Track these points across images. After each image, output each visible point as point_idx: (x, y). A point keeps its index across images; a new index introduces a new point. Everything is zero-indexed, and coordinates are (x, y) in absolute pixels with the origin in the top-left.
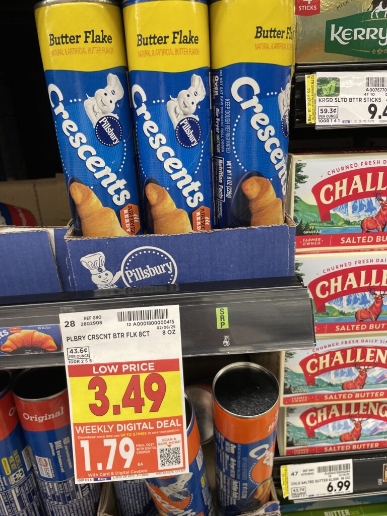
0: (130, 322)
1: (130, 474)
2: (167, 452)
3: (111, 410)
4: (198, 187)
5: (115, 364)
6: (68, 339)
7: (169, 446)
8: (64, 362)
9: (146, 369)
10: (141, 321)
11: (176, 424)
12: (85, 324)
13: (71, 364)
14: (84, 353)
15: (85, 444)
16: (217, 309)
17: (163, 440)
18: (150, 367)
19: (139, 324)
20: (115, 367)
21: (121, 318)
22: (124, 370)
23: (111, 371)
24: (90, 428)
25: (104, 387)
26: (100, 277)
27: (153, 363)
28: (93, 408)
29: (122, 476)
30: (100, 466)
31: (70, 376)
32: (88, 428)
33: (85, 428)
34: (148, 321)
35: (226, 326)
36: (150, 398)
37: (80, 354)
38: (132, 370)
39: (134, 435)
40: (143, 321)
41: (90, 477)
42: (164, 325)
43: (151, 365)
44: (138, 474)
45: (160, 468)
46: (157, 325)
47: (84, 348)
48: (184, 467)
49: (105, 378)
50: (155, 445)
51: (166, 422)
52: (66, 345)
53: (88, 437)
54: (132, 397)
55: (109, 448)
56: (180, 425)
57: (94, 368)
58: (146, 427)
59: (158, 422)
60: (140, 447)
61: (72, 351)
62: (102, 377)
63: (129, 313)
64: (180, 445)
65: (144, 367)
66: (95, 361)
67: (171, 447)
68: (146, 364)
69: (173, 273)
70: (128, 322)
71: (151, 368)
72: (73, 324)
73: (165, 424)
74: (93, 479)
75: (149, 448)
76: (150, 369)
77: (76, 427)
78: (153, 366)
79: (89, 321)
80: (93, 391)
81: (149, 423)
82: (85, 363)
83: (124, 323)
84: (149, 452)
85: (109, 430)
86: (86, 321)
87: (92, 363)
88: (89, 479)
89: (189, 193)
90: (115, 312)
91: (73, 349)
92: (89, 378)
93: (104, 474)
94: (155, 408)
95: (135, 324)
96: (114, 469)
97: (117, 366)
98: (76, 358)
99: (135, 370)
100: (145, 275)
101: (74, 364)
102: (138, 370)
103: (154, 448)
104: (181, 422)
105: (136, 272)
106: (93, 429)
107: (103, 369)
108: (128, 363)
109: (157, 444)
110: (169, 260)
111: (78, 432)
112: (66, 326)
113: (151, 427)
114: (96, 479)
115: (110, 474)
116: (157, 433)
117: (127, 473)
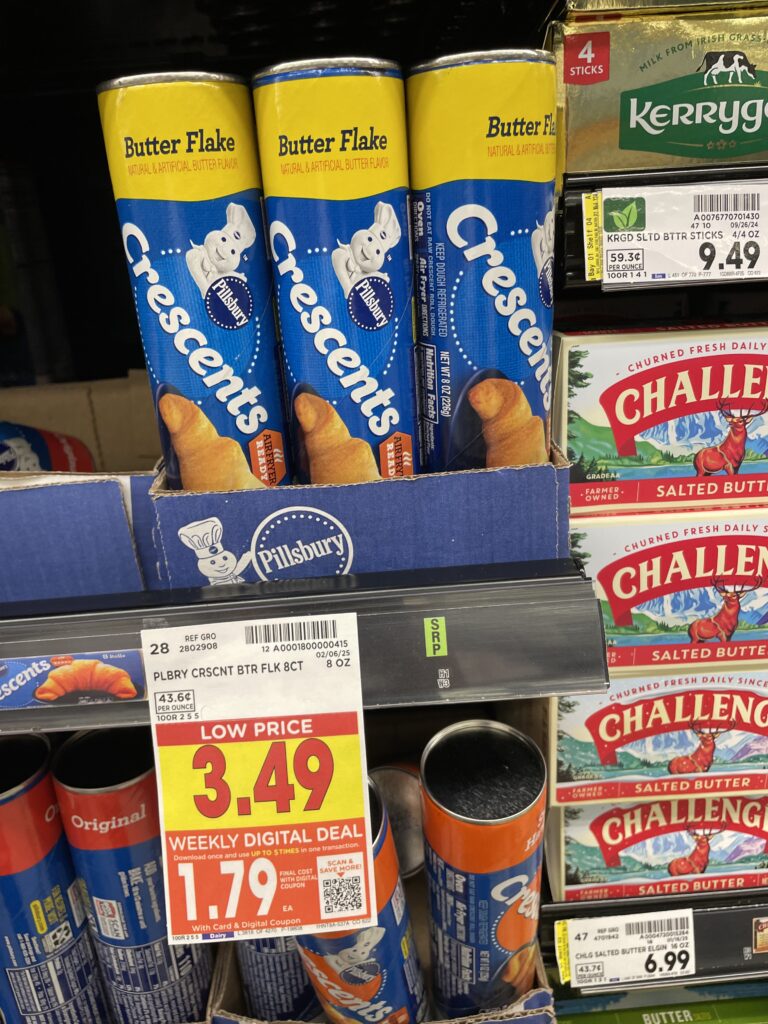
0: (268, 644)
1: (269, 926)
2: (337, 885)
3: (233, 806)
4: (390, 399)
5: (241, 722)
6: (156, 676)
7: (341, 874)
8: (149, 719)
9: (298, 731)
10: (288, 643)
11: (352, 832)
12: (187, 648)
13: (161, 722)
14: (185, 702)
15: (186, 871)
16: (425, 619)
17: (330, 863)
18: (304, 726)
19: (284, 648)
20: (241, 728)
21: (252, 638)
22: (257, 732)
23: (233, 735)
24: (196, 840)
25: (220, 763)
26: (213, 562)
27: (310, 721)
28: (201, 803)
29: (255, 931)
30: (213, 912)
31: (160, 744)
32: (192, 840)
33: (186, 841)
34: (300, 642)
35: (443, 652)
36: (305, 785)
37: (178, 703)
38: (273, 733)
39: (276, 853)
40: (291, 643)
41: (197, 932)
42: (329, 649)
43: (306, 723)
44: (283, 926)
45: (324, 916)
46: (317, 650)
47: (185, 694)
48: (368, 915)
49: (223, 747)
50: (315, 872)
51: (334, 830)
52: (153, 688)
53: (192, 857)
54: (272, 782)
55: (230, 877)
56: (360, 835)
57: (203, 728)
58: (298, 838)
59: (319, 830)
60: (287, 876)
61: (163, 699)
62: (217, 745)
63: (266, 628)
64: (360, 873)
65: (294, 727)
66: (205, 717)
67: (345, 877)
68: (296, 722)
69: (346, 554)
70: (265, 645)
71: (307, 729)
72: (165, 648)
73: (332, 833)
74: (200, 936)
75: (303, 879)
76: (304, 731)
77: (170, 839)
78: (310, 726)
79: (195, 643)
80: (203, 772)
81: (304, 831)
82: (186, 720)
83: (257, 647)
84: (303, 885)
85: (230, 844)
86: (189, 644)
87: (199, 720)
88: (195, 935)
89: (373, 410)
90: (239, 627)
91: (166, 694)
92: (195, 748)
93: (222, 927)
94: (314, 804)
95: (276, 648)
96: (239, 918)
97: (245, 726)
98: (171, 710)
99: (277, 733)
100: (294, 558)
101: (166, 722)
102: (283, 732)
103: (313, 878)
104: (362, 830)
105: (277, 552)
106: (200, 843)
107: (219, 732)
108: (265, 720)
109: (319, 871)
110: (337, 531)
111: (174, 848)
112: (153, 653)
113: (307, 838)
114: (206, 936)
115: (233, 925)
116: (318, 849)
117: (264, 924)
